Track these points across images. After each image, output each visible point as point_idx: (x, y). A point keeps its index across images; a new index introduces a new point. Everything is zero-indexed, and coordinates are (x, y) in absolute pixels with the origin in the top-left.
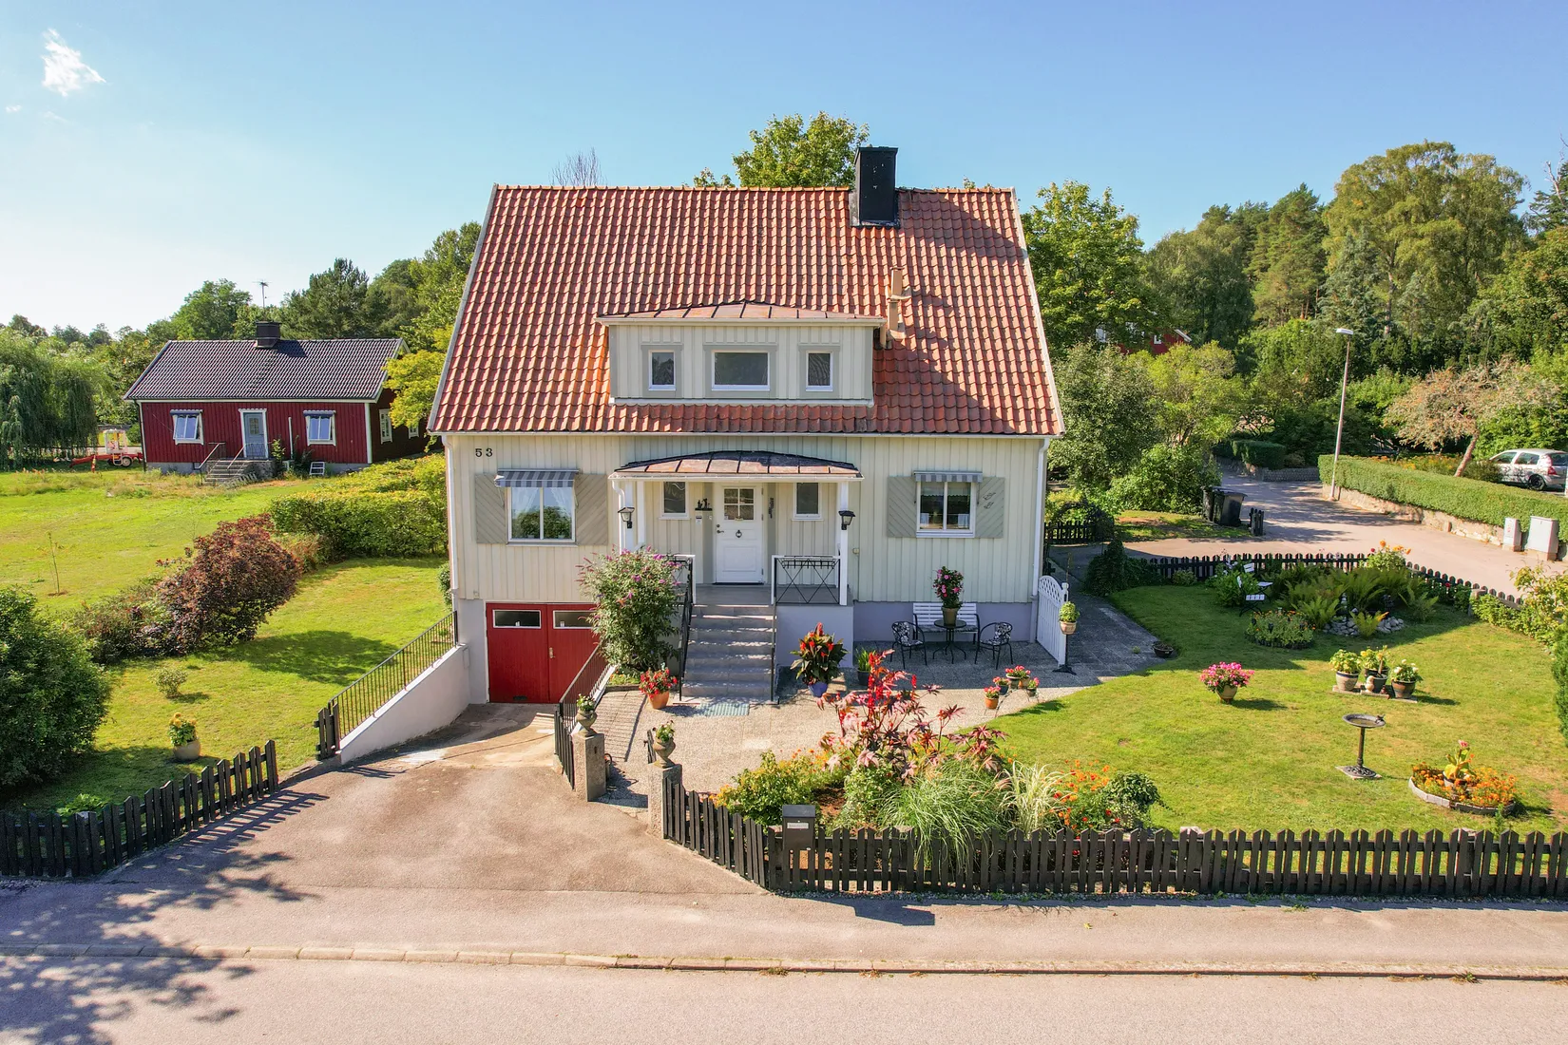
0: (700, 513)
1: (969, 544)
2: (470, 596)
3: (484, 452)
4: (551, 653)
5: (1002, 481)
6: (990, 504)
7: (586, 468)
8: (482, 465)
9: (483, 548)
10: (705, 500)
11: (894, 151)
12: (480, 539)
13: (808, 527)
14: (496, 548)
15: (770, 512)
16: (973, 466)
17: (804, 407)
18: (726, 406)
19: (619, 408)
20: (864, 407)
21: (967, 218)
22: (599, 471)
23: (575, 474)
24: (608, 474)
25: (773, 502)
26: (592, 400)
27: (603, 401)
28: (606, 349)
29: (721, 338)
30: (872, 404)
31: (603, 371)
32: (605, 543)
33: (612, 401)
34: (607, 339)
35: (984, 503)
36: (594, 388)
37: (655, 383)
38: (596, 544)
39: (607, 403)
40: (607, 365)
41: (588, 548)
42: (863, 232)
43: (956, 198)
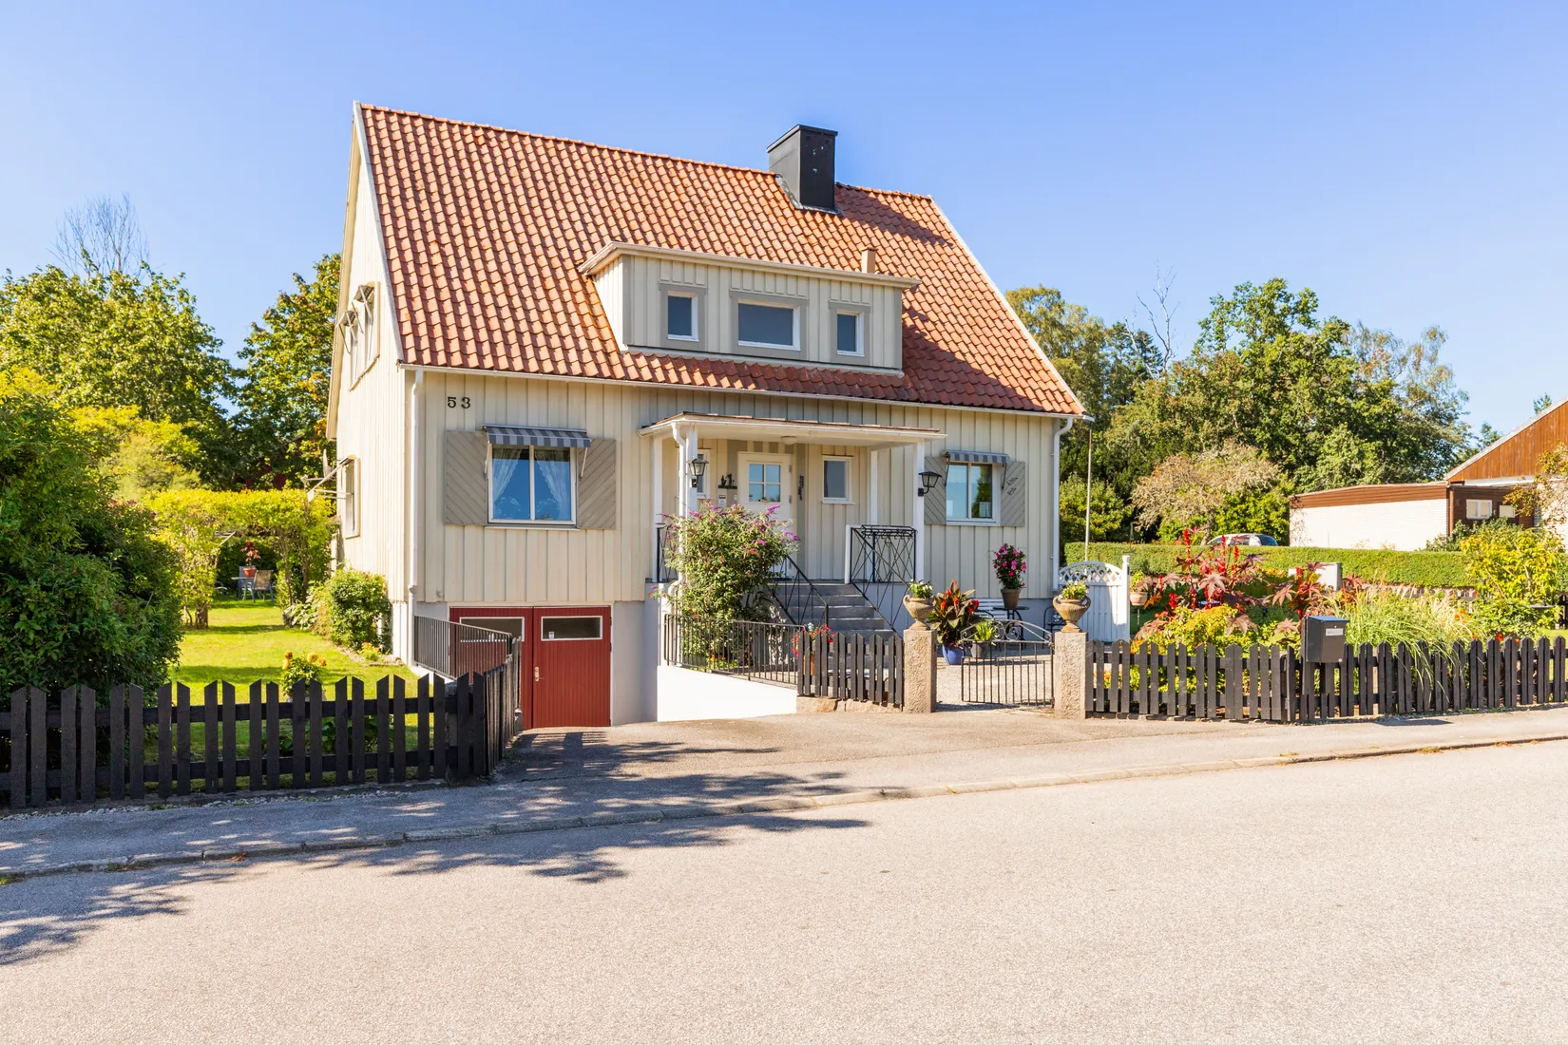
0: (724, 492)
1: (996, 533)
2: (432, 598)
3: (459, 402)
4: (537, 674)
5: (1022, 466)
6: (1014, 489)
7: (592, 432)
8: (455, 418)
9: (452, 531)
10: (730, 476)
11: (832, 135)
12: (449, 518)
13: (839, 510)
14: (472, 532)
15: (800, 492)
16: (996, 448)
17: (836, 372)
18: (756, 365)
19: (635, 357)
20: (896, 376)
21: (900, 216)
22: (608, 434)
23: (584, 434)
24: (618, 440)
25: (802, 481)
26: (597, 345)
27: (610, 347)
28: (587, 295)
29: (747, 285)
30: (901, 374)
31: (595, 317)
32: (612, 527)
33: (623, 348)
34: (583, 284)
35: (1008, 488)
36: (592, 333)
37: (671, 332)
38: (602, 528)
39: (617, 350)
40: (597, 310)
41: (593, 534)
42: (808, 216)
43: (881, 198)
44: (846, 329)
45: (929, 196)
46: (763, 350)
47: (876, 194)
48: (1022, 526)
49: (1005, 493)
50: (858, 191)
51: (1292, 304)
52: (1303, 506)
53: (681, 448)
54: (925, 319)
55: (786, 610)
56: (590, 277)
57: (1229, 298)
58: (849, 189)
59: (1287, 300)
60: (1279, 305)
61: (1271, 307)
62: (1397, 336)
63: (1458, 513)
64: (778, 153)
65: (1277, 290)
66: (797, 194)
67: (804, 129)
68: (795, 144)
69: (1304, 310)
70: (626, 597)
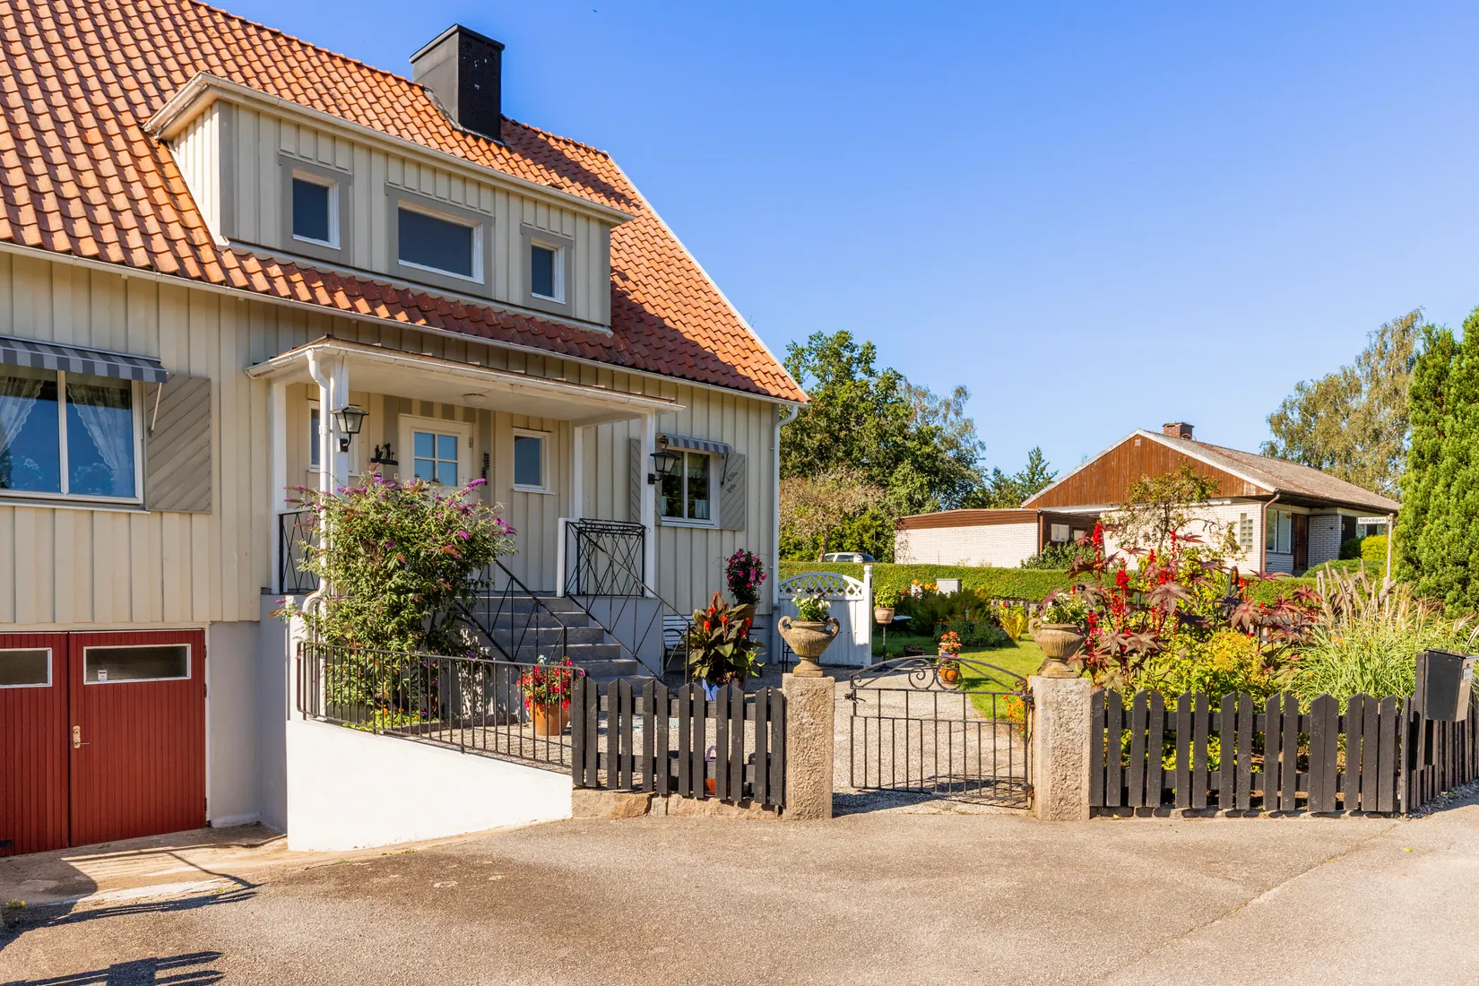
0: (380, 468)
1: (713, 537)
5: (743, 459)
6: (733, 487)
7: (170, 362)
10: (387, 446)
11: (498, 47)
13: (534, 501)
15: (484, 474)
16: (714, 436)
17: (531, 319)
18: (423, 295)
19: (241, 258)
20: (603, 335)
21: (577, 165)
22: (198, 368)
23: (156, 364)
24: (214, 380)
25: (486, 459)
26: (176, 231)
27: (199, 237)
28: (159, 165)
29: (411, 183)
30: (610, 333)
31: (172, 195)
32: (206, 510)
33: (220, 241)
34: (153, 150)
35: (728, 485)
36: (168, 214)
37: (296, 232)
38: (189, 512)
39: (211, 242)
40: (176, 186)
41: (173, 521)
42: (470, 139)
43: (552, 142)
44: (541, 266)
45: (605, 152)
46: (435, 276)
47: (547, 137)
48: (741, 530)
49: (725, 491)
50: (524, 128)
51: (856, 354)
52: (908, 528)
53: (322, 391)
54: (625, 278)
55: (489, 635)
56: (162, 141)
57: (803, 343)
58: (515, 124)
59: (853, 351)
60: (847, 354)
61: (838, 355)
62: (932, 392)
63: (1045, 536)
64: (426, 63)
65: (844, 340)
66: (454, 112)
67: (462, 31)
68: (453, 46)
69: (866, 359)
70: (231, 615)
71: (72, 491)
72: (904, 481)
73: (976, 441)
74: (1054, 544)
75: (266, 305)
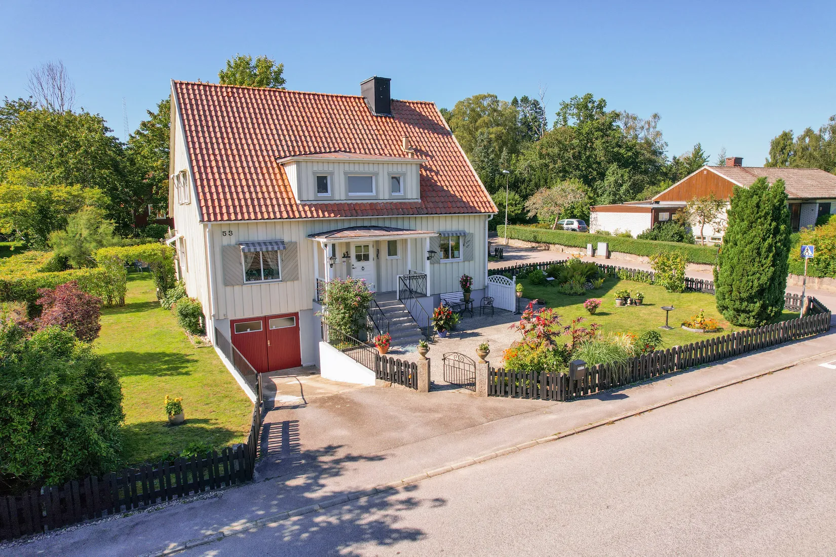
0: (344, 259)
1: (461, 264)
2: (222, 317)
3: (227, 233)
4: (269, 343)
5: (472, 235)
6: (468, 245)
7: (286, 240)
8: (226, 240)
9: (229, 289)
10: (347, 252)
11: (389, 80)
12: (226, 283)
13: (394, 262)
14: (237, 288)
15: (377, 256)
16: (461, 228)
17: (391, 203)
18: (356, 204)
19: (304, 206)
20: (417, 202)
21: (420, 114)
22: (294, 240)
23: (283, 243)
24: (298, 242)
25: (378, 251)
26: (287, 202)
27: (293, 202)
28: (281, 175)
29: (352, 169)
30: (420, 201)
31: (285, 186)
32: (298, 279)
33: (298, 202)
34: (280, 169)
35: (466, 245)
36: (285, 195)
37: (318, 192)
38: (293, 280)
39: (296, 204)
40: (286, 183)
41: (289, 283)
42: (379, 119)
43: (412, 105)
44: (396, 180)
45: (433, 102)
46: (360, 196)
47: (409, 103)
48: (472, 260)
49: (465, 247)
50: (401, 102)
51: (596, 104)
52: (597, 211)
53: (325, 251)
54: (431, 170)
56: (282, 165)
57: (568, 101)
58: (397, 101)
59: (593, 103)
60: (590, 105)
61: (586, 107)
62: (640, 117)
64: (365, 87)
65: (589, 98)
66: (374, 108)
67: (376, 78)
68: (372, 85)
69: (601, 106)
70: (305, 308)
71: (265, 279)
72: (613, 174)
73: (663, 142)
74: (660, 223)
75: (311, 221)
